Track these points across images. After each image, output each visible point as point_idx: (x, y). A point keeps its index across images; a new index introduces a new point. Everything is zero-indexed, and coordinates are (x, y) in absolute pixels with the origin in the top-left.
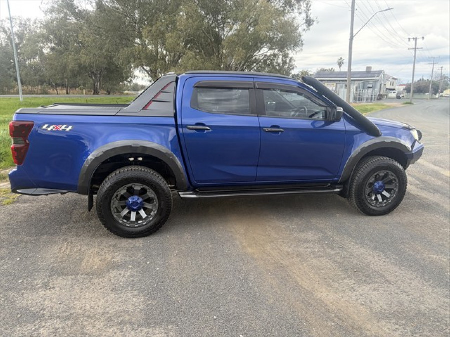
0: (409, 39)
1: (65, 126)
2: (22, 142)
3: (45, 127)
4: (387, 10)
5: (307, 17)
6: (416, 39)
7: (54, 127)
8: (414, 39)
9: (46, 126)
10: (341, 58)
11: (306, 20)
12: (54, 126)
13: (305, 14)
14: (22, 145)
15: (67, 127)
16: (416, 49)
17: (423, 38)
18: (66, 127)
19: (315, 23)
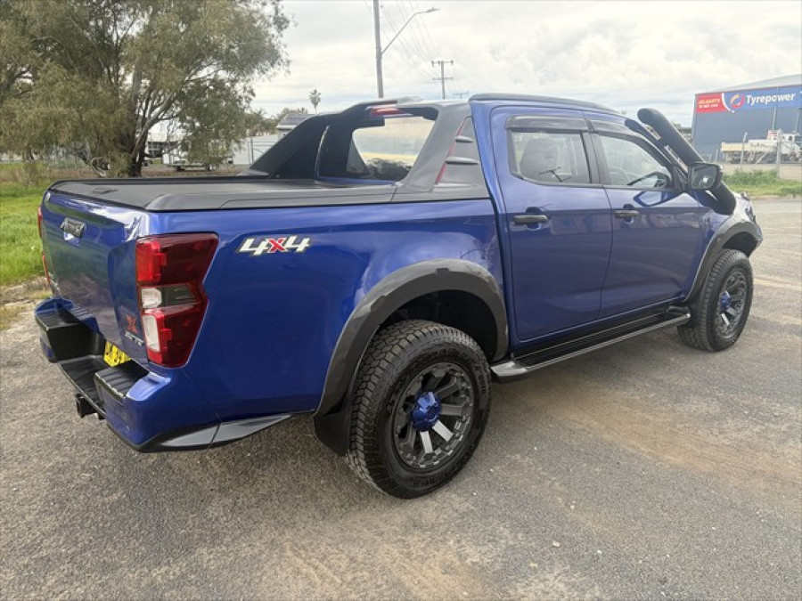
0: (433, 63)
1: (293, 238)
2: (186, 297)
3: (246, 246)
4: (429, 11)
5: (277, 12)
6: (441, 63)
7: (269, 245)
8: (439, 62)
9: (249, 242)
10: (315, 91)
11: (274, 18)
12: (267, 241)
13: (273, 7)
14: (186, 307)
15: (297, 242)
16: (443, 79)
17: (452, 62)
18: (294, 243)
19: (291, 24)
